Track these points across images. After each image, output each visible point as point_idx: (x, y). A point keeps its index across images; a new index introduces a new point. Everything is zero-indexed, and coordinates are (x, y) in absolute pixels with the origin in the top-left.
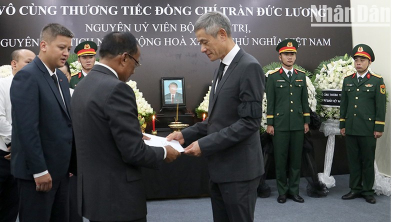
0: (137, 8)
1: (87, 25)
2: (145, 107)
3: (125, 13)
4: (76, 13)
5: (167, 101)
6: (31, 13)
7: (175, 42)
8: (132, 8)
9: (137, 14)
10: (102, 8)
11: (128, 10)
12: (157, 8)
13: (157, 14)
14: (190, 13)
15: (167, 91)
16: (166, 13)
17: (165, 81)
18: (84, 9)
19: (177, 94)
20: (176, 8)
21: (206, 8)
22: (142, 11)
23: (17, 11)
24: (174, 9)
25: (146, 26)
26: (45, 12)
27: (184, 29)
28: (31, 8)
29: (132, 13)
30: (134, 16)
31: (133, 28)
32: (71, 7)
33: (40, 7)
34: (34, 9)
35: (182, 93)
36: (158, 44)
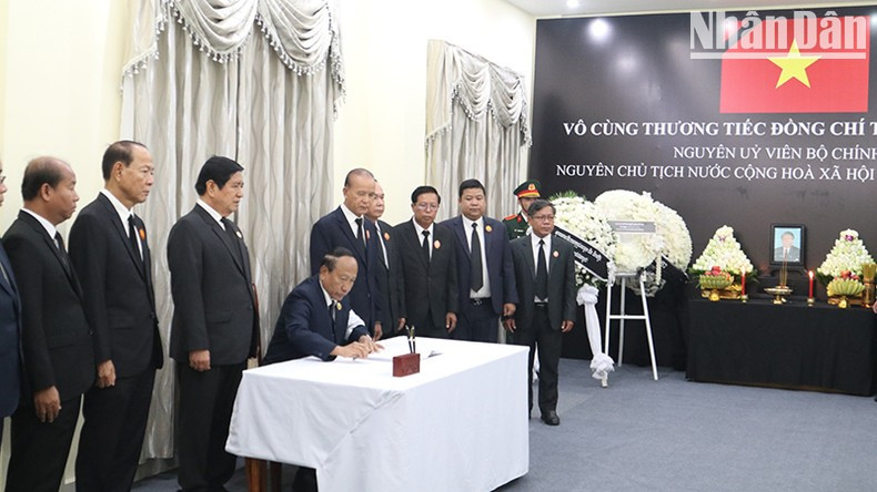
0: (745, 125)
1: (676, 149)
2: (740, 263)
3: (729, 133)
4: (663, 133)
5: (778, 258)
6: (605, 132)
7: (798, 173)
8: (738, 125)
9: (745, 133)
10: (697, 125)
11: (733, 129)
12: (774, 124)
13: (774, 133)
14: (822, 132)
15: (778, 244)
16: (786, 132)
17: (776, 229)
18: (673, 126)
19: (793, 248)
20: (802, 124)
21: (847, 124)
22: (752, 129)
23: (589, 129)
24: (798, 126)
25: (756, 150)
26: (622, 131)
27: (811, 156)
28: (605, 125)
29: (738, 133)
30: (741, 137)
31: (738, 152)
32: (657, 125)
33: (617, 125)
34: (609, 126)
35: (799, 247)
36: (772, 175)
